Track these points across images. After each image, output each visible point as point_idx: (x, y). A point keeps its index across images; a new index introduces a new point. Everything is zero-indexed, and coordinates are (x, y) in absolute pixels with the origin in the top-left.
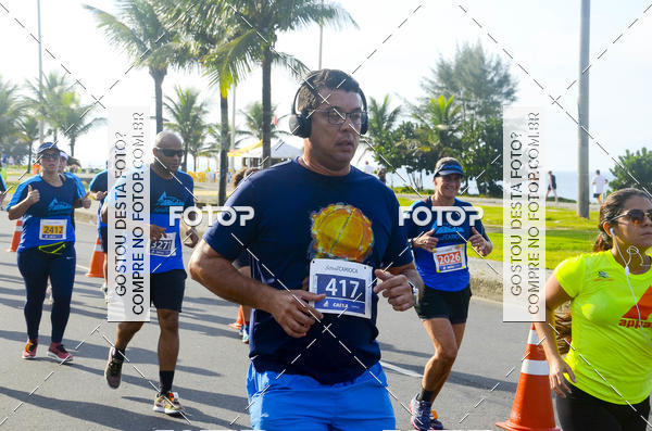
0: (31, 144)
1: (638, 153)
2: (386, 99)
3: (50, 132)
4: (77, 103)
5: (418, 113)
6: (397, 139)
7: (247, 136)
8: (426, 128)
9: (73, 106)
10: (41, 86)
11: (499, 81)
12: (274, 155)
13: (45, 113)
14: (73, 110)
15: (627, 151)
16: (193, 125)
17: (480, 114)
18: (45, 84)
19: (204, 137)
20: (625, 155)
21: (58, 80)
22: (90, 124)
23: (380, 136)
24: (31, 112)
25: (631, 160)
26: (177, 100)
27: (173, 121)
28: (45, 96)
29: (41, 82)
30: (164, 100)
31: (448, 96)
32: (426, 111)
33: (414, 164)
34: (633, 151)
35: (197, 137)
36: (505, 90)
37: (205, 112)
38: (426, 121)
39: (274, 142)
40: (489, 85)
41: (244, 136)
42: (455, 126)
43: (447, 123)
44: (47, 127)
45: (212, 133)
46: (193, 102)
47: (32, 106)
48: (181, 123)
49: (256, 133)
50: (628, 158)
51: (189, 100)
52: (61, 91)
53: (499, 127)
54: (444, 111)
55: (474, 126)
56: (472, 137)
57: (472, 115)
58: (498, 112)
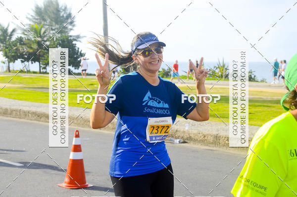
5: (25, 32)
6: (15, 45)
8: (29, 40)
11: (67, 16)
23: (5, 44)
31: (40, 23)
32: (30, 31)
33: (25, 58)
38: (30, 36)
42: (45, 39)
43: (41, 37)
53: (67, 39)
54: (38, 31)
55: (55, 39)
56: (54, 44)
57: (54, 33)
58: (67, 32)
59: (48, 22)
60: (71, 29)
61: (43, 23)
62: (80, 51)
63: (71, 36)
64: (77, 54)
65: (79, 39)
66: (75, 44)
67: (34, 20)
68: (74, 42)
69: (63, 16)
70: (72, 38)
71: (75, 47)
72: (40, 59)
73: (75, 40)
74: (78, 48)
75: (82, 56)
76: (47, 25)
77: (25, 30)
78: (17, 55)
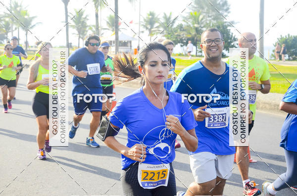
0: (7, 34)
1: (286, 36)
2: (171, 13)
3: (16, 29)
4: (28, 16)
5: (185, 19)
6: (176, 32)
7: (107, 30)
8: (189, 26)
9: (26, 17)
10: (11, 7)
11: (223, 4)
12: (120, 39)
13: (13, 20)
14: (26, 19)
15: (281, 36)
16: (82, 25)
17: (214, 19)
18: (13, 6)
19: (87, 31)
20: (280, 37)
21: (19, 4)
22: (34, 25)
23: (168, 30)
24: (7, 19)
25: (282, 40)
26: (75, 14)
27: (73, 24)
28: (13, 12)
29: (11, 5)
30: (69, 14)
31: (198, 11)
32: (189, 18)
33: (184, 43)
34: (284, 36)
35: (84, 31)
36: (225, 8)
37: (88, 20)
38: (189, 23)
39: (120, 33)
40: (218, 6)
41: (105, 30)
42: (202, 26)
43: (198, 24)
44: (14, 27)
45: (91, 29)
46: (82, 15)
47: (7, 17)
48: (77, 25)
49: (111, 29)
50: (281, 39)
51: (80, 13)
52: (20, 9)
53: (223, 25)
54: (197, 18)
55: (211, 25)
57: (210, 20)
58: (222, 19)
59: (205, 9)
61: (201, 11)
62: (233, 35)
63: (226, 22)
64: (231, 39)
65: (233, 25)
66: (230, 30)
67: (194, 9)
68: (228, 28)
69: (219, 4)
70: (226, 24)
71: (229, 32)
72: (197, 43)
73: (229, 26)
74: (232, 33)
75: (235, 41)
76: (204, 13)
77: (185, 18)
78: (177, 40)
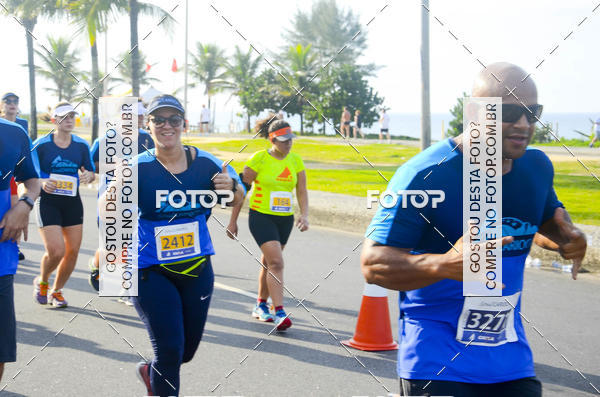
5: (278, 60)
6: (260, 85)
8: (286, 74)
11: (352, 30)
17: (335, 61)
19: (77, 84)
23: (244, 83)
31: (305, 44)
32: (287, 58)
36: (357, 38)
38: (286, 68)
40: (343, 34)
42: (312, 72)
43: (305, 69)
49: (128, 79)
53: (352, 72)
54: (302, 58)
55: (330, 72)
56: (329, 82)
58: (351, 59)
59: (318, 41)
60: (359, 54)
61: (310, 43)
62: (374, 93)
63: (358, 67)
64: (369, 99)
65: (374, 72)
66: (366, 82)
67: (295, 40)
68: (364, 78)
69: (345, 30)
70: (360, 70)
71: (366, 86)
72: (302, 109)
73: (366, 74)
74: (371, 89)
75: (378, 103)
76: (316, 47)
77: (278, 57)
78: (264, 103)
